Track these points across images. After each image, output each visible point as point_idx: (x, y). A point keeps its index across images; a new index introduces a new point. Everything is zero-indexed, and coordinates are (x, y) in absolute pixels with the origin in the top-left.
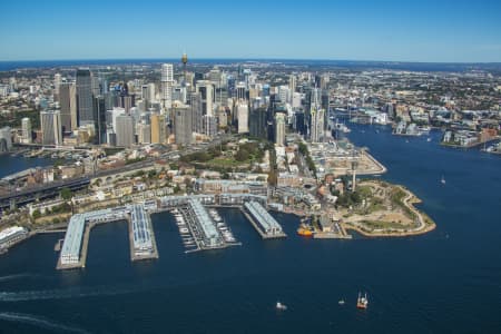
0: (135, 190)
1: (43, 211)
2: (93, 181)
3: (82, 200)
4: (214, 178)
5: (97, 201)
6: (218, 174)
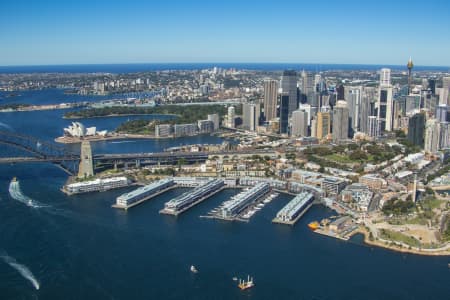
0: (235, 168)
1: (153, 170)
2: (210, 157)
3: (187, 168)
4: (312, 170)
5: (200, 172)
6: (318, 167)
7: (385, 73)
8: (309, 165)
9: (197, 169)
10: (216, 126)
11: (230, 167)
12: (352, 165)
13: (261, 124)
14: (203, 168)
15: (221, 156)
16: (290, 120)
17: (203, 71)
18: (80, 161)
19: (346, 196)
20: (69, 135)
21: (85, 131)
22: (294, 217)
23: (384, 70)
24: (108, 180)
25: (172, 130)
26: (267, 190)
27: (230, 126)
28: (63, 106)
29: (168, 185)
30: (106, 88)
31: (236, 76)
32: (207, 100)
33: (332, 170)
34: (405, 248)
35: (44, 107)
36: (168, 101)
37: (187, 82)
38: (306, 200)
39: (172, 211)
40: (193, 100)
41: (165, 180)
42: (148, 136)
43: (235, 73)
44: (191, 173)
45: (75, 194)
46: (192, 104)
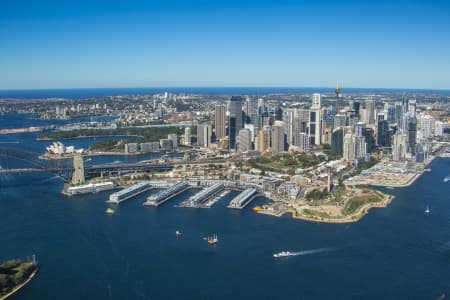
0: (196, 174)
1: (132, 177)
2: (176, 166)
3: (159, 175)
4: (256, 174)
5: (169, 177)
6: (260, 171)
7: (317, 97)
8: (254, 170)
9: (167, 175)
10: (175, 144)
11: (192, 173)
12: (286, 170)
13: (213, 141)
14: (171, 174)
15: (184, 166)
16: (237, 137)
17: (155, 96)
18: (74, 170)
19: (281, 190)
20: (52, 153)
21: (65, 150)
22: (242, 204)
23: (315, 95)
24: (98, 185)
25: (139, 148)
26: (221, 189)
27: (187, 143)
28: (32, 129)
29: (146, 187)
30: (68, 113)
31: (187, 100)
32: (162, 123)
33: (270, 173)
34: (319, 219)
35: (15, 131)
36: (128, 125)
37: (141, 106)
38: (251, 193)
39: (152, 203)
40: (151, 123)
41: (144, 183)
42: (119, 153)
43: (184, 98)
44: (162, 178)
45: (74, 195)
46: (149, 126)
